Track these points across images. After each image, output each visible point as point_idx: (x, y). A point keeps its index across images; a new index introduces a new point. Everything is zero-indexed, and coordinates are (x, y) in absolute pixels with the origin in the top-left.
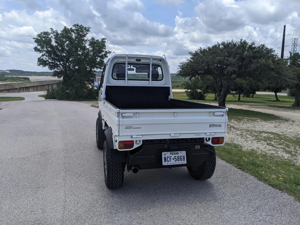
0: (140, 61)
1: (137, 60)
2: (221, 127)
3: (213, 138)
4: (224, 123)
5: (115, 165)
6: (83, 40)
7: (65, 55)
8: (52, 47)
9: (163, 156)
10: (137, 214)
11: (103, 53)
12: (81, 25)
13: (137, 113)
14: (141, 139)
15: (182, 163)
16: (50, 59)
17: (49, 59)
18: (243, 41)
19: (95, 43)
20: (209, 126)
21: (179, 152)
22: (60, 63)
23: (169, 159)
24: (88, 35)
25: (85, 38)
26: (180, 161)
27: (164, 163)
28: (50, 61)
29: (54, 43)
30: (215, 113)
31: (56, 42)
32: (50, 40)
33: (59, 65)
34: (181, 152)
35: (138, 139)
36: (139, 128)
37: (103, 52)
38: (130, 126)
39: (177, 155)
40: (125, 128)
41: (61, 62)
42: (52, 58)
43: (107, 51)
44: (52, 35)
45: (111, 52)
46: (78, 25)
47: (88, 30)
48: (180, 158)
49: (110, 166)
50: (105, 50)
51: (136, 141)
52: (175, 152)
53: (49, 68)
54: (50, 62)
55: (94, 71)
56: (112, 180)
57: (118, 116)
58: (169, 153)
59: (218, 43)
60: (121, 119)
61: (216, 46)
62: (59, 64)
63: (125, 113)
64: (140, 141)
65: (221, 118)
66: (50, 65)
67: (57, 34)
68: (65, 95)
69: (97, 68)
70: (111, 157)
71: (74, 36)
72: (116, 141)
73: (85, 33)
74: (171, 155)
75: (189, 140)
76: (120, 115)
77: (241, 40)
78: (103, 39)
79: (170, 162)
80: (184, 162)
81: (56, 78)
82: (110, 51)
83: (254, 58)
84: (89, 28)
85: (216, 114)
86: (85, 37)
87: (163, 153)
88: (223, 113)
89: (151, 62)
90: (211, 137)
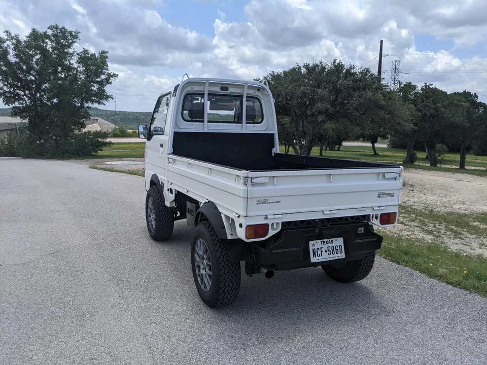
0: (227, 90)
1: (222, 89)
2: (393, 196)
3: (382, 215)
4: (397, 190)
5: (228, 266)
6: (67, 53)
7: (33, 78)
8: (8, 64)
9: (311, 248)
10: (280, 346)
11: (103, 77)
12: (63, 28)
13: (274, 177)
14: (280, 221)
15: (339, 258)
16: (6, 85)
17: (4, 85)
18: (337, 62)
19: (89, 59)
20: (377, 195)
21: (334, 240)
22: (25, 93)
23: (319, 252)
24: (76, 45)
25: (71, 51)
26: (335, 255)
27: (314, 260)
28: (5, 88)
29: (12, 59)
30: (386, 174)
31: (17, 56)
32: (6, 52)
33: (23, 95)
34: (336, 240)
35: (275, 221)
36: (277, 202)
37: (104, 74)
38: (263, 199)
39: (330, 245)
40: (257, 204)
41: (27, 92)
42: (10, 84)
43: (110, 74)
44: (8, 43)
45: (118, 75)
46: (57, 27)
47: (76, 37)
48: (335, 250)
49: (221, 268)
50: (107, 72)
51: (273, 224)
52: (328, 240)
53: (4, 101)
54: (6, 92)
55: (89, 108)
56: (224, 292)
57: (245, 184)
58: (319, 241)
59: (298, 65)
60: (250, 188)
61: (294, 69)
62: (22, 93)
63: (256, 178)
64: (277, 224)
65: (394, 182)
66: (6, 97)
67: (19, 42)
68: (36, 150)
69: (93, 101)
70: (221, 253)
71: (49, 45)
72: (241, 225)
73: (70, 41)
74: (323, 246)
75: (350, 219)
76: (249, 181)
77: (335, 61)
78: (104, 52)
79: (322, 257)
80: (341, 255)
81: (17, 120)
82: (116, 74)
83: (355, 89)
84: (77, 33)
85: (387, 176)
86: (69, 47)
87: (311, 243)
88: (396, 175)
89: (246, 92)
90: (379, 213)
